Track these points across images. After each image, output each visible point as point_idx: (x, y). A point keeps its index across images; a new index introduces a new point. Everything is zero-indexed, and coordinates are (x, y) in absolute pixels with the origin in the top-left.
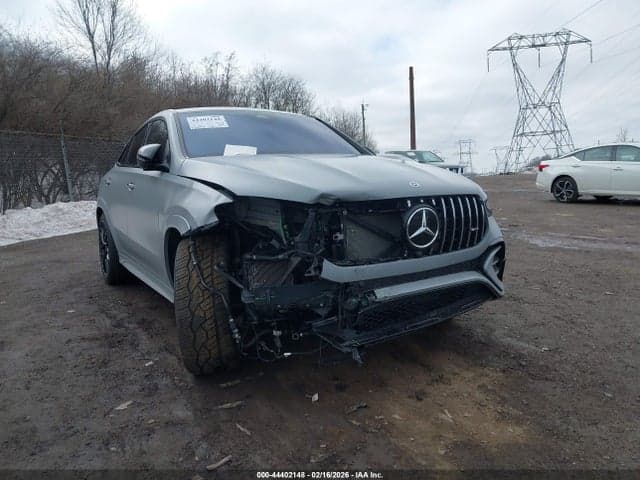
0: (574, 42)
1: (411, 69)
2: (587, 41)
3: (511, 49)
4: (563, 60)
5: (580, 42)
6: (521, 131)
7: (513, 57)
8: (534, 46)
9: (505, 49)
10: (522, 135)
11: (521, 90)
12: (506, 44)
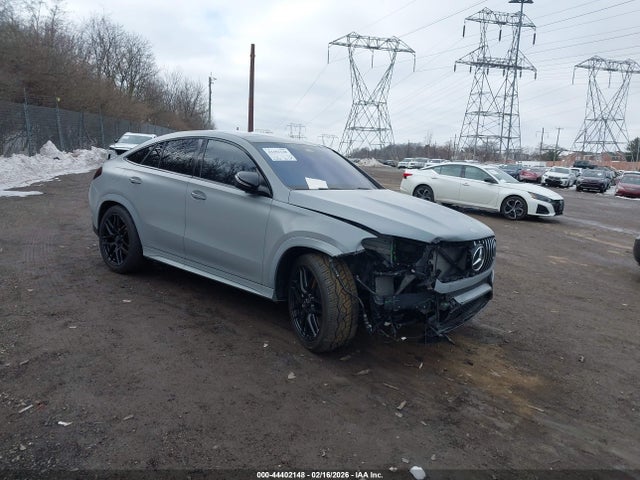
0: (401, 51)
1: (253, 46)
2: (412, 51)
3: (349, 46)
4: (392, 65)
5: (406, 51)
6: (352, 125)
7: (351, 54)
8: (369, 47)
9: (344, 45)
10: (353, 129)
11: (355, 86)
12: (344, 41)
